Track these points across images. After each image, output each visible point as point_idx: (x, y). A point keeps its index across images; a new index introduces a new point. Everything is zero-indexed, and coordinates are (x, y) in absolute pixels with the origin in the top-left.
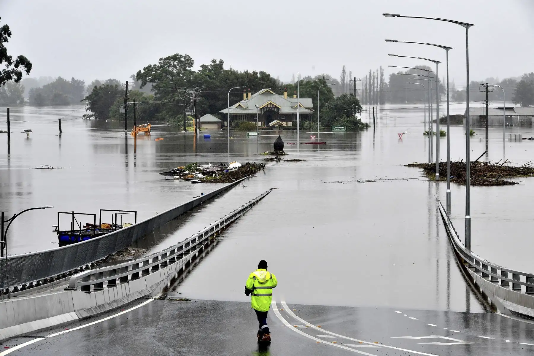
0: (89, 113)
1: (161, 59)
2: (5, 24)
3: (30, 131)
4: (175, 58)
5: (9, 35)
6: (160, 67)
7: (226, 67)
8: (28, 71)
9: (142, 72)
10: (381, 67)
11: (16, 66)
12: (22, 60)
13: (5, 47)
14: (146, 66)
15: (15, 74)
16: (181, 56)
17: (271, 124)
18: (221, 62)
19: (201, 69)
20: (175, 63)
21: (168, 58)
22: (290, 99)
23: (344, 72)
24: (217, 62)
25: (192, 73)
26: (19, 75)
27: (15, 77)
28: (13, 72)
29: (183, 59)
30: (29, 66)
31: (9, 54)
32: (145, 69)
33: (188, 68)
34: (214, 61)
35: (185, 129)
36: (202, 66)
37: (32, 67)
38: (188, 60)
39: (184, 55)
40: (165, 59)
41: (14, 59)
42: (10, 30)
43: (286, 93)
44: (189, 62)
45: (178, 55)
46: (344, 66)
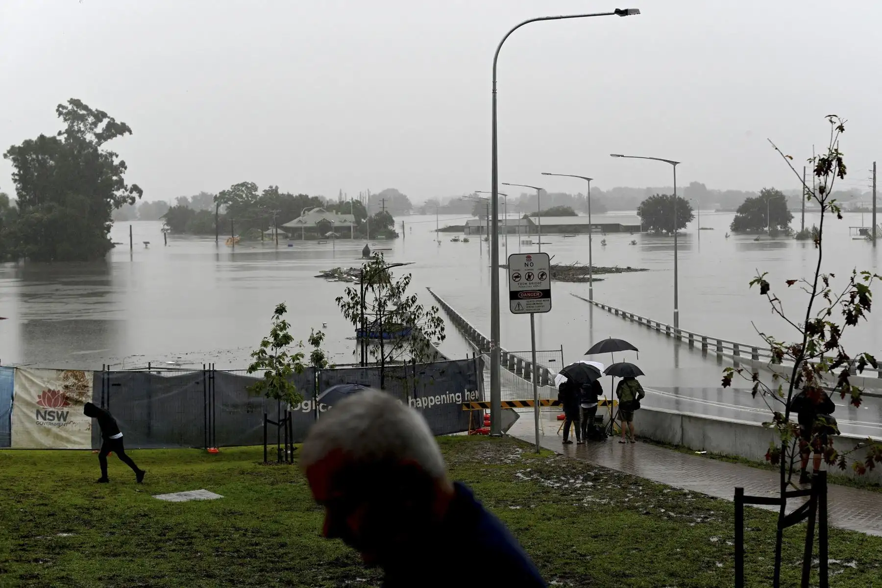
0: (166, 227)
1: (233, 186)
2: (122, 160)
3: (148, 243)
4: (243, 185)
5: (126, 168)
6: (232, 192)
7: (280, 192)
8: (140, 196)
9: (218, 195)
10: (368, 190)
11: (131, 192)
12: (135, 188)
13: (123, 177)
14: (221, 191)
15: (130, 199)
16: (248, 183)
17: (327, 234)
18: (277, 188)
19: (264, 193)
20: (243, 189)
21: (238, 185)
22: (337, 216)
23: (341, 194)
24: (274, 188)
25: (256, 196)
26: (133, 199)
27: (130, 201)
28: (128, 196)
29: (250, 186)
30: (140, 192)
31: (125, 183)
32: (220, 193)
33: (253, 193)
34: (271, 187)
35: (262, 240)
36: (264, 191)
37: (143, 193)
38: (253, 186)
39: (250, 183)
40: (236, 186)
41: (129, 187)
42: (126, 164)
43: (334, 211)
44: (254, 187)
45: (246, 182)
46: (341, 190)
